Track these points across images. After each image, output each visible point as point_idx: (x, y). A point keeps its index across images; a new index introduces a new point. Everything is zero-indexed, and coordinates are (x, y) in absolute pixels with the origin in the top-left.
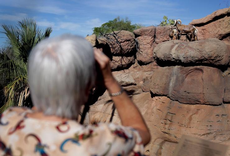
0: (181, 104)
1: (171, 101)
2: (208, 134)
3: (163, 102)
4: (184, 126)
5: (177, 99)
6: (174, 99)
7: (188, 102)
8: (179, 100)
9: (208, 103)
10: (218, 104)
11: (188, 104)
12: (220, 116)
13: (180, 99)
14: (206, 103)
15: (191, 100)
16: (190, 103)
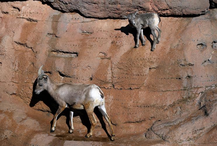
0: (88, 20)
1: (57, 13)
2: (184, 101)
3: (30, 20)
4: (109, 85)
5: (74, 7)
6: (63, 7)
7: (111, 15)
8: (83, 10)
9: (168, 12)
10: (197, 12)
11: (110, 18)
12: (209, 46)
13: (86, 5)
14: (165, 12)
15: (119, 6)
16: (116, 16)
